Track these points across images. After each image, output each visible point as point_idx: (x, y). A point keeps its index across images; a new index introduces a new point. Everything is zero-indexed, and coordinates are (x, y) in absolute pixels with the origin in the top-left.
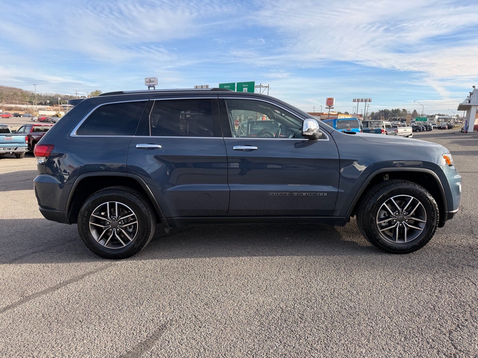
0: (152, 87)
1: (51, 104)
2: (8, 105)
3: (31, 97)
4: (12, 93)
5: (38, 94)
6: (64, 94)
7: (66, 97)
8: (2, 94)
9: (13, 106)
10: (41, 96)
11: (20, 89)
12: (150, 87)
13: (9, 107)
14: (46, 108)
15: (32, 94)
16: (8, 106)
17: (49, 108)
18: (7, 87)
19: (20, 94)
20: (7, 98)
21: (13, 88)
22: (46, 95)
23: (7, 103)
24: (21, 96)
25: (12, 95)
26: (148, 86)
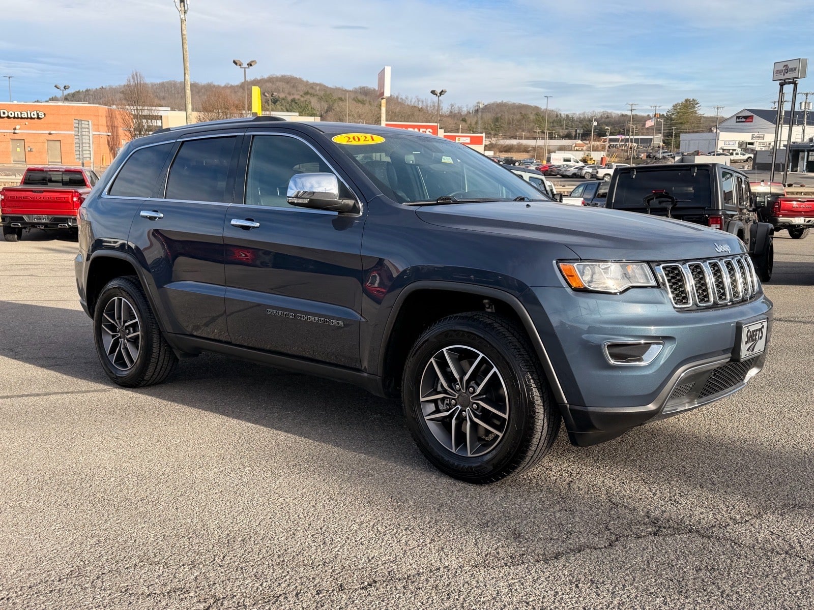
0: (789, 83)
1: (585, 136)
2: (505, 140)
3: (553, 123)
4: (518, 117)
5: (567, 116)
6: (619, 112)
7: (623, 118)
8: (501, 119)
9: (514, 142)
10: (572, 120)
11: (536, 108)
12: (785, 83)
13: (508, 145)
14: (574, 146)
15: (557, 116)
16: (506, 144)
17: (580, 145)
18: (514, 103)
19: (532, 117)
20: (510, 128)
21: (523, 105)
22: (582, 117)
23: (505, 138)
24: (533, 122)
25: (518, 121)
26: (779, 82)
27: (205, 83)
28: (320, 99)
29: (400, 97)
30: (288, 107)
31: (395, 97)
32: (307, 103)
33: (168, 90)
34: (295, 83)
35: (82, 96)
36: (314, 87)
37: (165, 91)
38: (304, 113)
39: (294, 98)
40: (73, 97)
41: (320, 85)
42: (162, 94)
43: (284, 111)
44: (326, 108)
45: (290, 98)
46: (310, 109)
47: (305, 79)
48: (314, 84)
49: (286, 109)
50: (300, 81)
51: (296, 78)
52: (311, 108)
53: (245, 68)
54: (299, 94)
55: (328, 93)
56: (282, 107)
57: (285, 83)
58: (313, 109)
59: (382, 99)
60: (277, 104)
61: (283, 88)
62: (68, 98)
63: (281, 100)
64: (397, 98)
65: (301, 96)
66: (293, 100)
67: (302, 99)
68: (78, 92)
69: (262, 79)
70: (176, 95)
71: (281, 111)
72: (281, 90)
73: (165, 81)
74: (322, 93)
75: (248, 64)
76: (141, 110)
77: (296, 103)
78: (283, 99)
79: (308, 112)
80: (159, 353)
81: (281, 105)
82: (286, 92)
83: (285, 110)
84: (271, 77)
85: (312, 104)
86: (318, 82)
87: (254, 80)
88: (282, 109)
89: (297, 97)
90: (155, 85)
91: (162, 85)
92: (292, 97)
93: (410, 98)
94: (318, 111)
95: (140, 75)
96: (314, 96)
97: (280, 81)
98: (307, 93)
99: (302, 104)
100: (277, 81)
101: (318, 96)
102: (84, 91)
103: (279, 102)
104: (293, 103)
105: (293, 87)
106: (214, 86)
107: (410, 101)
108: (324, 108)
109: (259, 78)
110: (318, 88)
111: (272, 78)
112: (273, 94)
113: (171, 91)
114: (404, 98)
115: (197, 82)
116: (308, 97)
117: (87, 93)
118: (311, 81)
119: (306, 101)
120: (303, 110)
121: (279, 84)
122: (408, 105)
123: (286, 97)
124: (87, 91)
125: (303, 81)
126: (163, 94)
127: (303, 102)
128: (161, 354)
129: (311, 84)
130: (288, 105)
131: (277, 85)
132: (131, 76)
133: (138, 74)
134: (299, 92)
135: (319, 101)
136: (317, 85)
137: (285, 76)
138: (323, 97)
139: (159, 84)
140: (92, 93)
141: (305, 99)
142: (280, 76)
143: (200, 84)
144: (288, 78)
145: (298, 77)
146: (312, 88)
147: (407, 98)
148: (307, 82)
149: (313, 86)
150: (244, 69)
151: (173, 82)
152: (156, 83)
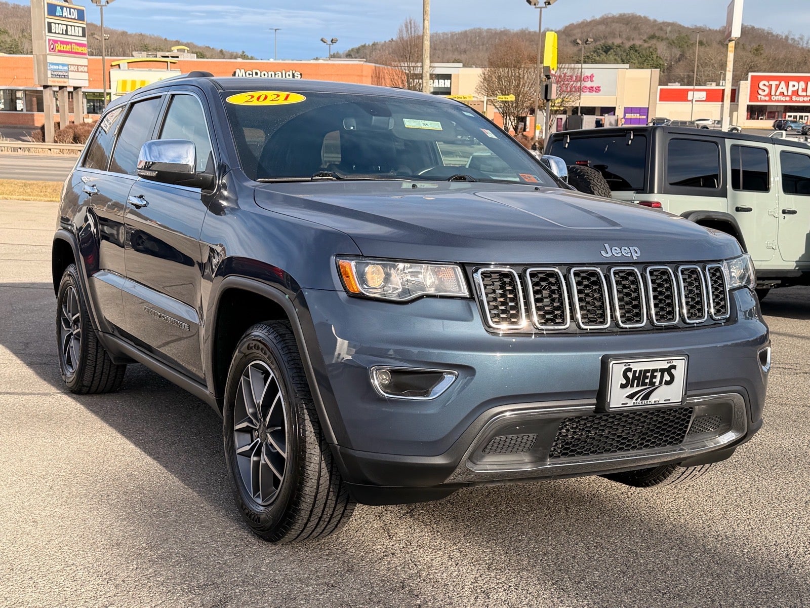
27: (518, 29)
28: (671, 44)
29: (790, 38)
30: (624, 57)
31: (784, 37)
32: (651, 50)
33: (471, 40)
34: (638, 24)
35: (368, 52)
36: (664, 28)
37: (467, 41)
38: (645, 64)
39: (634, 45)
40: (358, 53)
41: (672, 25)
42: (463, 46)
43: (618, 63)
44: (678, 56)
45: (628, 45)
46: (655, 58)
47: (651, 18)
48: (663, 23)
49: (622, 59)
50: (645, 20)
51: (640, 16)
52: (657, 57)
53: (541, 8)
54: (641, 39)
55: (683, 35)
56: (617, 58)
57: (623, 24)
58: (660, 58)
59: (730, 41)
60: (609, 53)
61: (620, 32)
62: (352, 54)
63: (615, 47)
64: (787, 37)
65: (644, 40)
66: (632, 47)
67: (646, 45)
68: (364, 46)
69: (594, 21)
70: (481, 47)
71: (614, 63)
72: (617, 33)
73: (467, 28)
74: (674, 37)
75: (545, 3)
76: (413, 67)
77: (636, 51)
78: (619, 46)
79: (651, 62)
80: (96, 355)
81: (615, 55)
82: (624, 36)
83: (620, 61)
84: (605, 17)
85: (659, 51)
86: (670, 21)
87: (583, 23)
88: (615, 59)
89: (638, 43)
90: (456, 34)
91: (464, 34)
92: (631, 43)
93: (805, 39)
94: (666, 60)
95: (414, 23)
96: (662, 40)
97: (617, 22)
98: (652, 37)
99: (644, 53)
100: (613, 22)
101: (668, 39)
102: (371, 45)
103: (612, 50)
104: (632, 52)
105: (635, 28)
106: (530, 32)
107: (806, 42)
108: (675, 55)
109: (589, 20)
110: (669, 29)
111: (606, 19)
112: (587, 40)
113: (475, 42)
114: (796, 38)
115: (508, 28)
116: (654, 41)
117: (374, 47)
118: (660, 20)
119: (650, 47)
120: (645, 61)
121: (614, 25)
122: (802, 48)
123: (622, 43)
124: (374, 44)
125: (649, 20)
126: (465, 47)
127: (646, 49)
128: (98, 357)
129: (660, 23)
130: (625, 54)
131: (614, 27)
132: (404, 26)
133: (412, 22)
134: (641, 36)
135: (668, 47)
136: (669, 24)
137: (624, 15)
138: (676, 41)
139: (461, 33)
140: (380, 47)
141: (649, 45)
142: (617, 16)
143: (512, 31)
144: (629, 17)
145: (642, 16)
146: (661, 29)
147: (801, 39)
148: (655, 21)
149: (662, 26)
150: (539, 9)
151: (478, 31)
152: (457, 32)
